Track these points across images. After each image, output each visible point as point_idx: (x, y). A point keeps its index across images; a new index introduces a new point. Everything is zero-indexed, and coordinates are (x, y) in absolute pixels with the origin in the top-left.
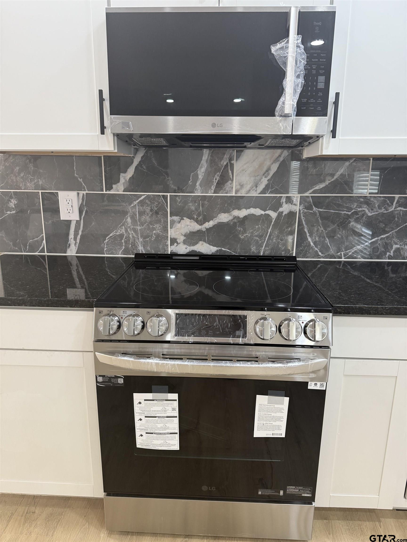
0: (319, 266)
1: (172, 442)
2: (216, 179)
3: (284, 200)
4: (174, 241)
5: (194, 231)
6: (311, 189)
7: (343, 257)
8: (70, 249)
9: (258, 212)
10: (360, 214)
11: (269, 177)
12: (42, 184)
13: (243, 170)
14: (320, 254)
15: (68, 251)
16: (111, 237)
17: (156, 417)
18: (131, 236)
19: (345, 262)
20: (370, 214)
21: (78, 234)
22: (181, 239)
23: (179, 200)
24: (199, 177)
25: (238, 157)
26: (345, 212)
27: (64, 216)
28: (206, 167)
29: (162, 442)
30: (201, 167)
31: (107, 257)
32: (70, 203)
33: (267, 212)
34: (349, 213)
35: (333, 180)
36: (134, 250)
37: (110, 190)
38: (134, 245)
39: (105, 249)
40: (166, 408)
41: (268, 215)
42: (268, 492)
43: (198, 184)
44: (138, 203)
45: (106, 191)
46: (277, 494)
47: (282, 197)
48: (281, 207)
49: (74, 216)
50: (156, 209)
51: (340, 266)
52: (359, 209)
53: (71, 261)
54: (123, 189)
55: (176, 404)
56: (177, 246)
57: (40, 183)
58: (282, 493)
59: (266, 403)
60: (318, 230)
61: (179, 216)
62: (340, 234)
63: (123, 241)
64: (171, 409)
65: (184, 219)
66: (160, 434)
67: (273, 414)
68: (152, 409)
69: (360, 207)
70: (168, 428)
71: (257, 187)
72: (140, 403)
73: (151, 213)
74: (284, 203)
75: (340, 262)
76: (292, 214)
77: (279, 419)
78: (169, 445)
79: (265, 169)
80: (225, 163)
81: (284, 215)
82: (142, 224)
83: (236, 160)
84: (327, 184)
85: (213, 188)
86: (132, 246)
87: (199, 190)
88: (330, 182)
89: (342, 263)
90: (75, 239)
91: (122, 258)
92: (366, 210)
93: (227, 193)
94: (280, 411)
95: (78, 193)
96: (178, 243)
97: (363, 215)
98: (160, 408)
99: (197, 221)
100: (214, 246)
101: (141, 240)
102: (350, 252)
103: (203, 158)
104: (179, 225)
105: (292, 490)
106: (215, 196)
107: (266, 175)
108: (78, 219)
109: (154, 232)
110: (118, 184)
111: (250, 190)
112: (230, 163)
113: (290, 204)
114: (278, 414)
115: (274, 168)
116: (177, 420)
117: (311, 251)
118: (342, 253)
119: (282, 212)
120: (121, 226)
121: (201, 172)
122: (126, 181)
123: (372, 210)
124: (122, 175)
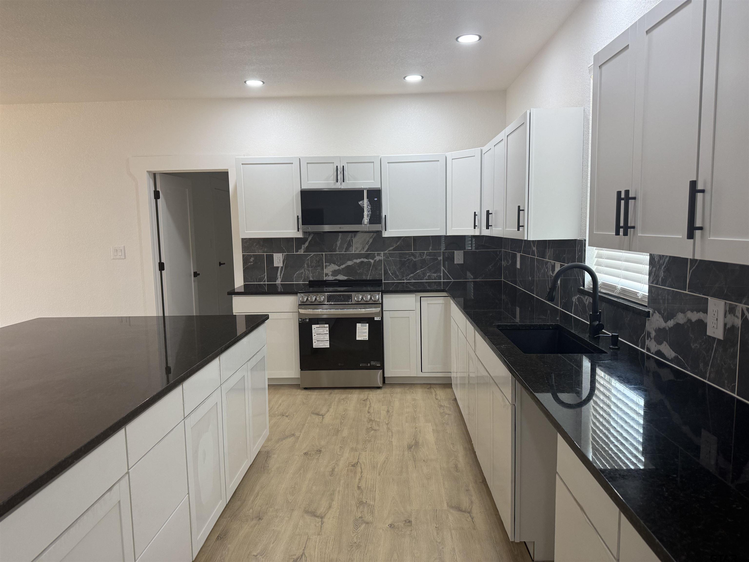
0: (395, 284)
1: (327, 344)
2: (345, 246)
3: (376, 255)
4: (327, 275)
5: (336, 269)
6: (387, 250)
7: (405, 280)
8: (278, 280)
9: (365, 260)
10: (411, 260)
11: (369, 245)
12: (266, 251)
13: (357, 242)
14: (395, 279)
15: (277, 281)
16: (297, 274)
17: (320, 334)
18: (306, 273)
19: (406, 282)
20: (415, 260)
21: (282, 273)
22: (330, 273)
23: (329, 256)
24: (338, 245)
25: (355, 236)
26: (404, 259)
27: (275, 265)
28: (340, 241)
29: (323, 344)
30: (339, 241)
31: (295, 284)
32: (279, 258)
33: (369, 260)
34: (406, 260)
35: (397, 245)
36: (308, 279)
37: (297, 252)
38: (308, 277)
39: (294, 280)
40: (324, 330)
41: (370, 261)
42: (364, 365)
43: (337, 248)
44: (310, 257)
45: (295, 253)
46: (367, 365)
47: (375, 253)
48: (375, 258)
49: (280, 265)
50: (318, 260)
51: (404, 284)
52: (409, 258)
53: (278, 286)
54: (303, 252)
55: (328, 329)
56: (328, 277)
57: (266, 250)
58: (369, 364)
59: (360, 326)
60: (392, 268)
61: (329, 263)
62: (402, 269)
63: (303, 275)
64: (326, 330)
65: (331, 264)
66: (322, 341)
67: (363, 331)
68: (319, 331)
69: (410, 257)
70: (325, 338)
71: (364, 249)
72: (315, 329)
73: (316, 262)
74: (376, 256)
75: (404, 282)
76: (380, 261)
77: (365, 332)
78: (326, 345)
79: (367, 241)
80: (349, 239)
81: (377, 261)
82: (312, 267)
83: (354, 238)
84: (394, 247)
85: (344, 250)
86: (307, 278)
87: (338, 251)
88: (395, 246)
89: (405, 283)
90: (280, 275)
91: (302, 283)
92: (413, 258)
93: (350, 252)
94: (366, 329)
95: (283, 254)
96: (328, 276)
97: (412, 260)
98: (322, 331)
99: (337, 265)
100: (345, 276)
101: (311, 275)
102: (408, 277)
103: (339, 237)
104: (329, 267)
105: (373, 363)
106: (345, 253)
107: (367, 243)
108: (282, 266)
109: (317, 271)
110: (301, 250)
111: (361, 251)
112: (351, 239)
113: (379, 256)
114: (365, 331)
115: (371, 241)
116: (328, 335)
117: (390, 277)
118: (405, 278)
119: (376, 260)
120: (302, 268)
121: (338, 243)
122: (304, 248)
123: (415, 258)
124: (303, 245)
